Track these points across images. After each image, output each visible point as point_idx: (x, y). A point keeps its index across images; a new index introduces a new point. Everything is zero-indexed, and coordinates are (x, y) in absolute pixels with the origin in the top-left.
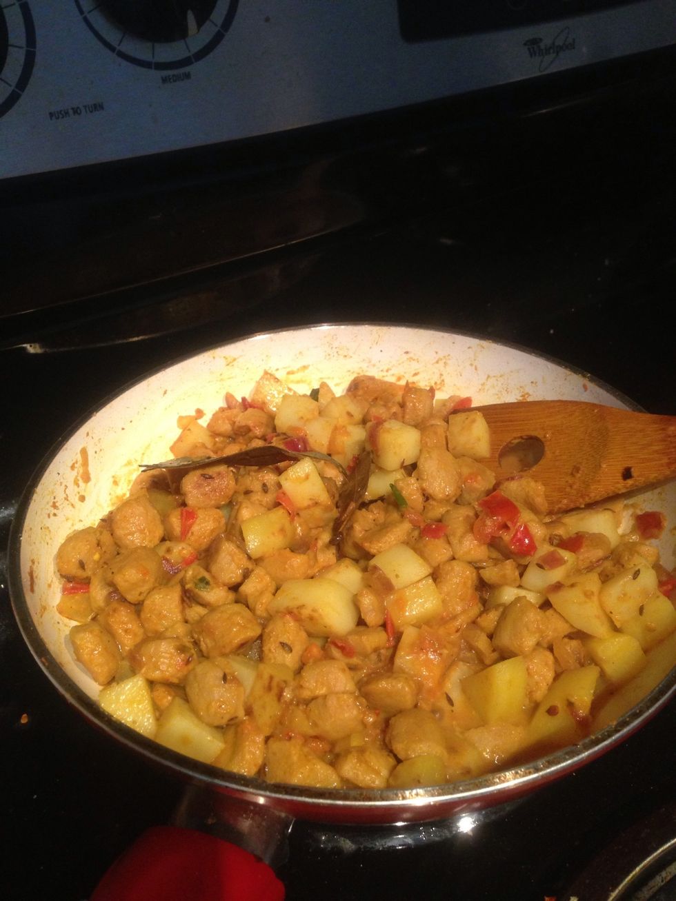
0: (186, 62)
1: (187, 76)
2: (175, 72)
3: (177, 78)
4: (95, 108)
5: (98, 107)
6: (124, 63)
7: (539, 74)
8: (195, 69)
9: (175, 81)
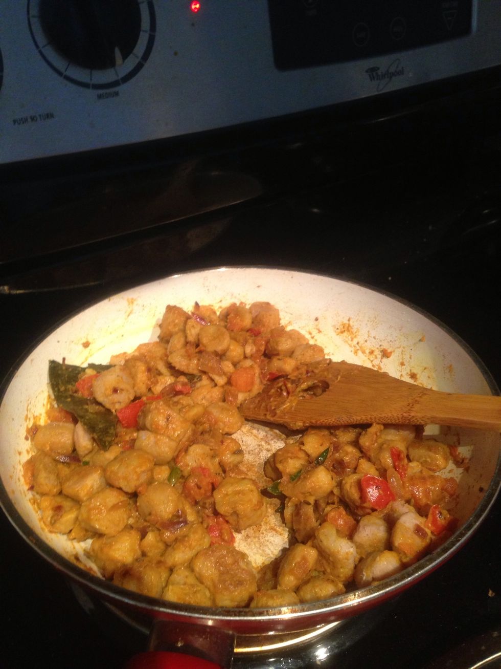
0: (116, 84)
1: (117, 94)
2: (108, 91)
3: (108, 96)
4: (48, 117)
5: (49, 116)
6: (69, 84)
7: (376, 93)
8: (122, 88)
9: (107, 97)
